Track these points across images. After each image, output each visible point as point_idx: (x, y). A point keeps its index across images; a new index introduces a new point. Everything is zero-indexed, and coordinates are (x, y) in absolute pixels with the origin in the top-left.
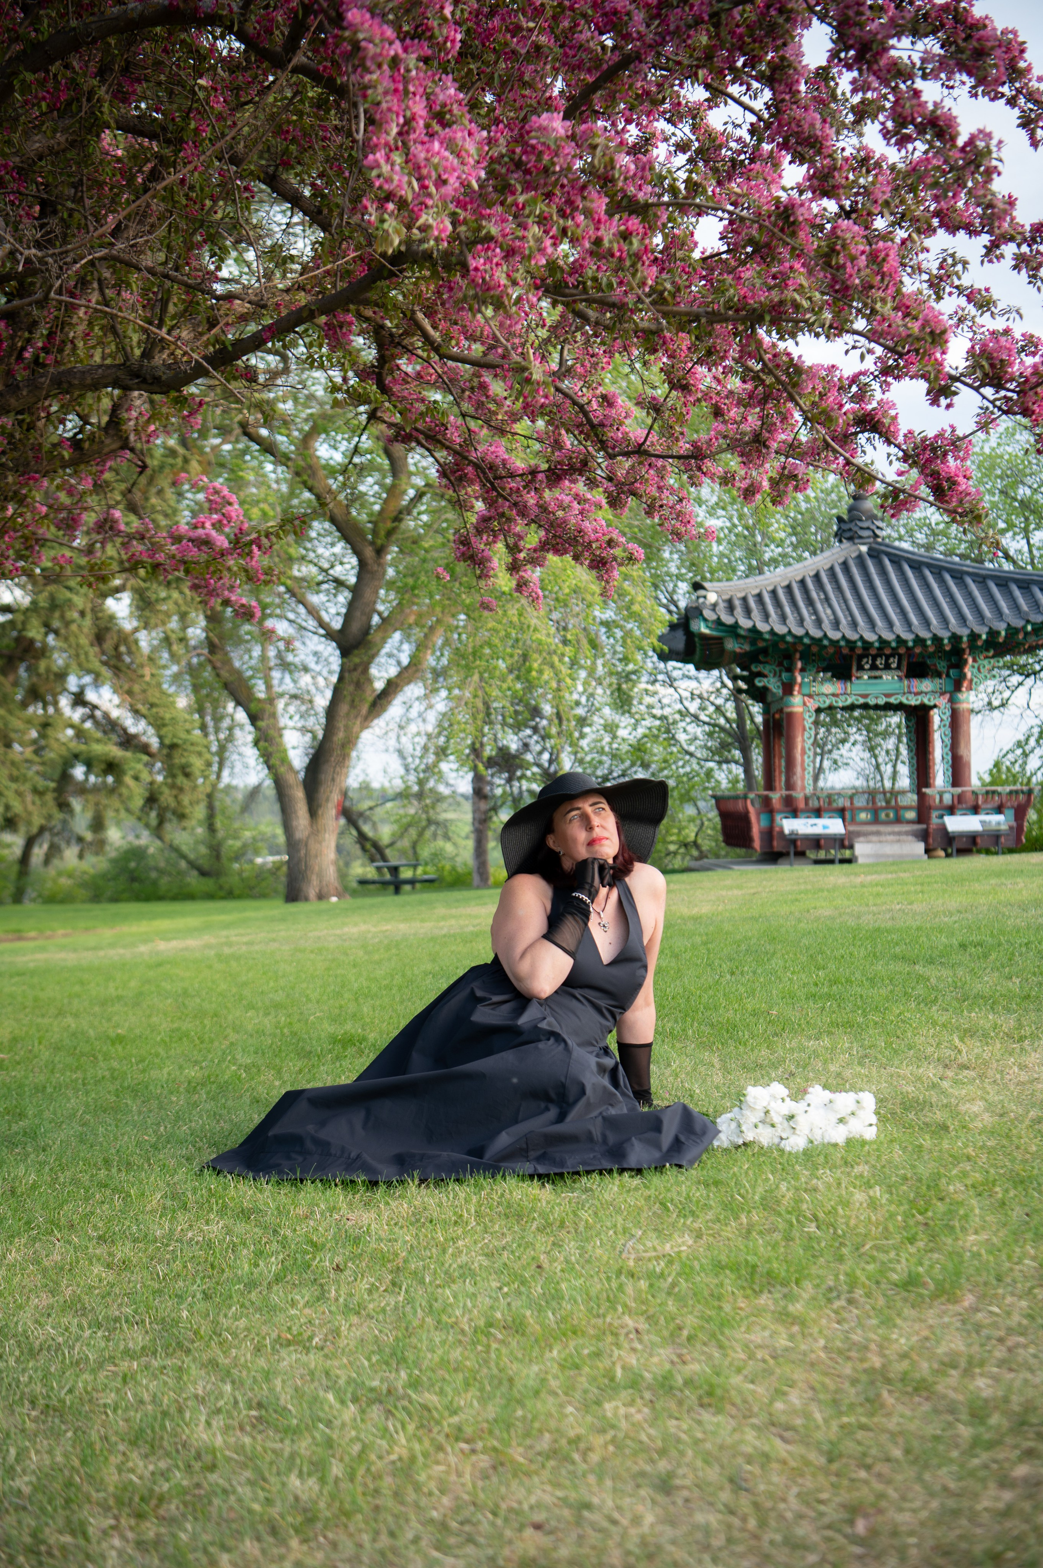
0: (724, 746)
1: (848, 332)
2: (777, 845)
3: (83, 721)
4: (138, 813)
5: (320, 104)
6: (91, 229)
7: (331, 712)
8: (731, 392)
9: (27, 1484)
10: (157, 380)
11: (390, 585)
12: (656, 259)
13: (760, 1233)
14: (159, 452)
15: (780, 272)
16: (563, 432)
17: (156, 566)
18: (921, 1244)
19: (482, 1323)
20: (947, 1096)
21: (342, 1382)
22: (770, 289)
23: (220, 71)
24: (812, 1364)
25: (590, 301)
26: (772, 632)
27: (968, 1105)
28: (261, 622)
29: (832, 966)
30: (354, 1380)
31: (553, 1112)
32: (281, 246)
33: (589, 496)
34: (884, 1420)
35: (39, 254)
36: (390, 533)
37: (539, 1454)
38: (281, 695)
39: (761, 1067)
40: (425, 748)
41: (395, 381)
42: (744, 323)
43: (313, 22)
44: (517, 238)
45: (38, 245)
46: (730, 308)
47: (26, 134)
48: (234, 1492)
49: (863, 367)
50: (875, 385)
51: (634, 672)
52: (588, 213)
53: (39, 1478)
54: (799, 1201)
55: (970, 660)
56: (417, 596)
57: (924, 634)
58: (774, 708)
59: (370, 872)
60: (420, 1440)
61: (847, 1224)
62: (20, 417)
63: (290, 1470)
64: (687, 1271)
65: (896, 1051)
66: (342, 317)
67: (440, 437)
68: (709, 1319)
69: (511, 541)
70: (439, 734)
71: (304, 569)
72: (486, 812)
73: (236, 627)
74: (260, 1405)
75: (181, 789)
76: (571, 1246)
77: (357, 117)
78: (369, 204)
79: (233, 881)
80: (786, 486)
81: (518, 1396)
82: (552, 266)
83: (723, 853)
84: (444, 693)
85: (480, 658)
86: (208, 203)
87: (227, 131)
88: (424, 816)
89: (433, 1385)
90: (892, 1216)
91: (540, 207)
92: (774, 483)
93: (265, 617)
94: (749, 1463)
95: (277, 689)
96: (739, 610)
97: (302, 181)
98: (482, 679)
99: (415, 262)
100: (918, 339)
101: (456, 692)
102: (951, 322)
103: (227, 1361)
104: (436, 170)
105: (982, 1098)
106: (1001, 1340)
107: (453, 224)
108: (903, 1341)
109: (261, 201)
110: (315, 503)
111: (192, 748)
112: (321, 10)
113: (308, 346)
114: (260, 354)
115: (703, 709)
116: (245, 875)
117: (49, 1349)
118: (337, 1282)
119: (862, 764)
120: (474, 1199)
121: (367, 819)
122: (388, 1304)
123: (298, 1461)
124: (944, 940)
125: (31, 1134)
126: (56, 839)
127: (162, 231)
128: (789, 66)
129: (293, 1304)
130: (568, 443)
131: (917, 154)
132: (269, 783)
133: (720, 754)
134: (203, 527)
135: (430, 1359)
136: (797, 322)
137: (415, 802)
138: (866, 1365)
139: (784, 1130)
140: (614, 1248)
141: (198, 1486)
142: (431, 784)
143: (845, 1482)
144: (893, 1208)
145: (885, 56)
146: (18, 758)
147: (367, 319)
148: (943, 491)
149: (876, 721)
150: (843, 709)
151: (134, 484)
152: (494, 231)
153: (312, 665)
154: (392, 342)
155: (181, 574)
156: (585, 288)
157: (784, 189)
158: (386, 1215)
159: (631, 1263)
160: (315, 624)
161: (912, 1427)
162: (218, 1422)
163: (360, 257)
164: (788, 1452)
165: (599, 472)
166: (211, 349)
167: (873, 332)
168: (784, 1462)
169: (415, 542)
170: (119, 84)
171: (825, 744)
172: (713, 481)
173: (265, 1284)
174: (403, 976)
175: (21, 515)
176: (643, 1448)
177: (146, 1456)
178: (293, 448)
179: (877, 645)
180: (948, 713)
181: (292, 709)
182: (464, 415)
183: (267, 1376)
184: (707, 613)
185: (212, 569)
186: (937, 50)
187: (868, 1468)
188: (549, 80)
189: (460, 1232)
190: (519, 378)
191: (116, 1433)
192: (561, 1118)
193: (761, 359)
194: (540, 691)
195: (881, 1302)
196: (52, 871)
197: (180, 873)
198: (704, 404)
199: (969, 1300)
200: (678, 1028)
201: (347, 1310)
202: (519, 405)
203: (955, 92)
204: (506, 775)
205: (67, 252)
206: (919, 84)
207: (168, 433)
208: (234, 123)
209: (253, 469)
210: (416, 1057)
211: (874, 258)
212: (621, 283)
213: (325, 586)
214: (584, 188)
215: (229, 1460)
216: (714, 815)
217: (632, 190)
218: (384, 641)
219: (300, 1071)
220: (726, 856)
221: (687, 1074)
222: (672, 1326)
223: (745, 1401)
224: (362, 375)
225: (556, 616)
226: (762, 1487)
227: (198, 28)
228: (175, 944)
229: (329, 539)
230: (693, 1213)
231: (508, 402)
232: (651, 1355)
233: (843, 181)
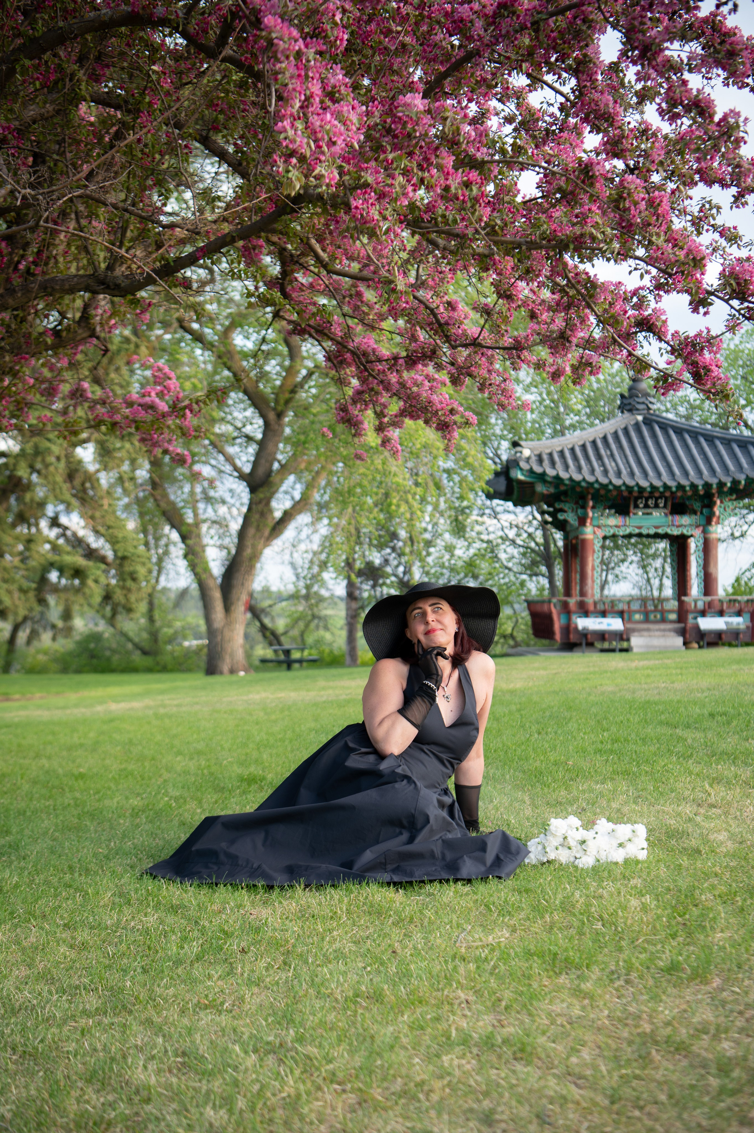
0: (534, 563)
1: (631, 257)
2: (573, 638)
3: (58, 538)
4: (97, 607)
5: (242, 85)
6: (71, 174)
7: (242, 534)
8: (543, 301)
9: (8, 1111)
10: (117, 286)
11: (287, 440)
12: (489, 202)
13: (560, 929)
14: (117, 340)
15: (581, 213)
16: (418, 328)
17: (114, 424)
18: (680, 939)
19: (351, 994)
20: (699, 828)
21: (245, 1037)
22: (574, 225)
23: (168, 60)
24: (599, 1029)
25: (439, 232)
26: (571, 479)
27: (715, 835)
28: (190, 467)
29: (614, 729)
30: (255, 1036)
31: (405, 836)
32: (211, 189)
33: (436, 376)
34: (653, 1072)
35: (33, 193)
36: (287, 402)
37: (393, 1094)
38: (204, 521)
39: (561, 803)
40: (311, 562)
41: (293, 289)
42: (554, 250)
43: (238, 25)
44: (388, 185)
45: (32, 186)
46: (544, 239)
47: (24, 105)
48: (164, 1119)
49: (642, 284)
50: (651, 297)
51: (468, 507)
52: (440, 167)
53: (17, 1107)
54: (589, 905)
55: (718, 502)
56: (307, 449)
57: (684, 482)
58: (571, 535)
59: (269, 653)
60: (304, 1082)
61: (625, 924)
62: (15, 313)
63: (206, 1103)
64: (505, 957)
65: (661, 794)
66: (255, 241)
67: (326, 331)
68: (521, 994)
69: (378, 409)
70: (322, 552)
71: (223, 427)
72: (356, 610)
73: (173, 470)
74: (184, 1054)
75: (129, 590)
76: (418, 937)
77: (270, 94)
78: (278, 159)
79: (167, 659)
80: (584, 371)
81: (378, 1050)
82: (412, 206)
83: (532, 643)
84: (326, 521)
85: (354, 496)
86: (158, 157)
87: (172, 104)
88: (310, 612)
89: (314, 1040)
90: (659, 917)
91: (405, 163)
92: (575, 369)
93: (194, 463)
94: (551, 1103)
95: (202, 517)
96: (546, 463)
97: (227, 142)
98: (354, 511)
99: (310, 202)
100: (683, 264)
101: (335, 520)
102: (708, 251)
103: (159, 1020)
104: (328, 134)
105: (726, 830)
106: (741, 1013)
107: (340, 174)
108: (667, 1012)
109: (196, 156)
110: (232, 379)
111: (138, 560)
112: (245, 16)
113: (230, 263)
114: (193, 268)
115: (518, 535)
116: (175, 654)
117: (26, 1009)
118: (242, 961)
119: (637, 578)
120: (346, 900)
121: (267, 614)
122: (281, 979)
123: (212, 1097)
124: (698, 710)
125: (15, 847)
126: (36, 626)
127: (123, 177)
128: (590, 61)
129: (210, 977)
130: (421, 337)
131: (684, 127)
132: (195, 586)
133: (531, 569)
134: (149, 396)
135: (312, 1021)
136: (593, 250)
137: (303, 602)
138: (639, 1030)
139: (578, 851)
140: (450, 939)
141: (137, 1114)
142: (315, 588)
143: (624, 1119)
144: (659, 911)
145: (661, 55)
146: (8, 565)
147: (274, 244)
148: (700, 376)
149: (648, 547)
150: (624, 537)
151: (98, 363)
152: (370, 180)
153: (228, 499)
154: (292, 260)
155: (132, 430)
156: (436, 223)
157: (585, 151)
158: (279, 911)
159: (463, 950)
160: (231, 468)
161: (674, 1078)
162: (152, 1066)
163: (270, 198)
164: (581, 1095)
165: (444, 359)
166: (158, 264)
167: (651, 258)
168: (578, 1103)
169: (306, 409)
170: (93, 69)
171: (609, 563)
172: (529, 366)
173: (189, 962)
174: (293, 731)
175: (15, 385)
176: (472, 1091)
177: (98, 1091)
178: (216, 338)
179: (649, 489)
180: (702, 541)
181: (212, 532)
182: (344, 315)
183: (190, 1032)
184: (523, 464)
185: (156, 426)
186: (699, 51)
187: (641, 1108)
188: (411, 70)
189: (335, 925)
190: (387, 289)
191: (76, 1073)
192: (411, 840)
193: (567, 277)
194: (398, 520)
195: (651, 982)
196: (32, 650)
197: (128, 653)
198: (523, 309)
199: (717, 982)
200: (498, 773)
201: (250, 982)
202: (385, 308)
203: (713, 82)
204: (371, 583)
205: (53, 191)
206: (686, 76)
207: (125, 326)
208: (178, 99)
209: (187, 353)
210: (303, 792)
211: (651, 203)
212: (463, 219)
213: (239, 441)
214: (437, 149)
215: (160, 1095)
216: (525, 614)
217: (472, 151)
218: (282, 482)
219: (216, 802)
220: (535, 645)
221: (505, 808)
222: (493, 998)
223: (548, 1056)
224: (270, 284)
225: (410, 464)
226: (561, 1122)
227: (153, 29)
228: (123, 705)
229: (242, 406)
230: (509, 913)
231: (377, 306)
232: (478, 1021)
233: (629, 146)
